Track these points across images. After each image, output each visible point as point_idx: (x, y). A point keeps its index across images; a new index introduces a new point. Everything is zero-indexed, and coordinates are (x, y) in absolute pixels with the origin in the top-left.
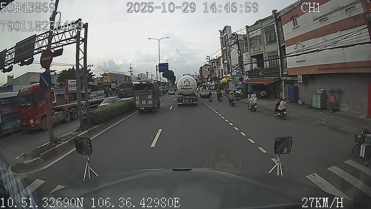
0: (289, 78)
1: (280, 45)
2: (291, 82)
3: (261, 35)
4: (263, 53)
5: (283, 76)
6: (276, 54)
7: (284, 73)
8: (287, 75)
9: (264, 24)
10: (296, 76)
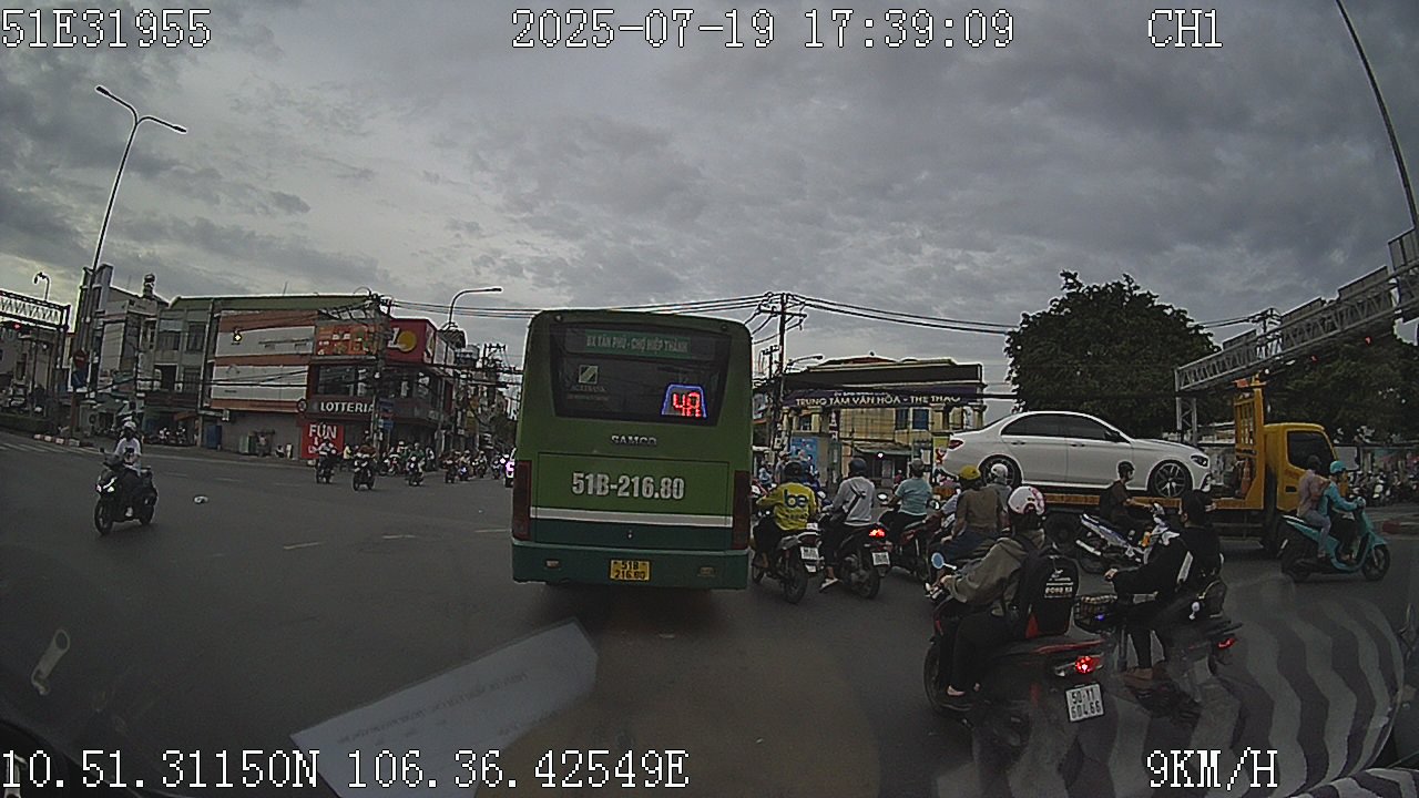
0: (212, 413)
1: (206, 360)
2: (214, 419)
3: (180, 332)
4: (176, 366)
5: (202, 408)
6: (198, 371)
7: (205, 405)
8: (208, 409)
9: (191, 316)
10: (221, 411)
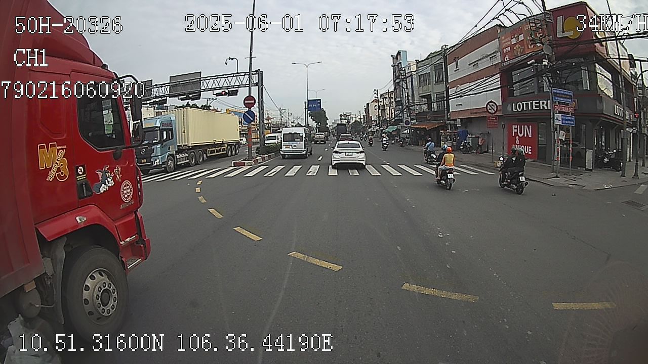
1: (446, 87)
3: (429, 73)
4: (431, 94)
6: (442, 95)
7: (448, 117)
8: (450, 119)
9: (434, 60)
10: (456, 120)
